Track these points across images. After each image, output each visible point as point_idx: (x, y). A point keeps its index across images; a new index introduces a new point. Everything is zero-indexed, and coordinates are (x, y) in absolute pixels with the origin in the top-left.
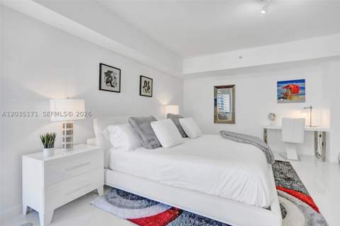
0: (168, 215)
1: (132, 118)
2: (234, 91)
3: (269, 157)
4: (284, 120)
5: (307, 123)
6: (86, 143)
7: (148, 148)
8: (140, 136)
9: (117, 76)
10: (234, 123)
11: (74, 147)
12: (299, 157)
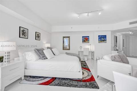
0: (52, 80)
1: (36, 49)
2: (69, 39)
3: (80, 59)
4: (84, 49)
5: (90, 49)
6: (14, 60)
7: (43, 59)
8: (39, 55)
9: (27, 32)
10: (70, 50)
11: (10, 61)
12: (88, 59)
